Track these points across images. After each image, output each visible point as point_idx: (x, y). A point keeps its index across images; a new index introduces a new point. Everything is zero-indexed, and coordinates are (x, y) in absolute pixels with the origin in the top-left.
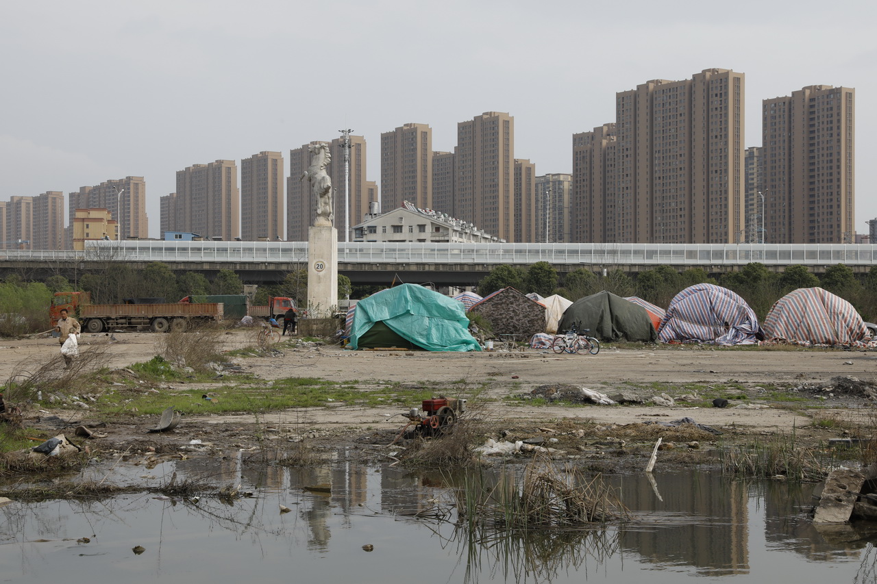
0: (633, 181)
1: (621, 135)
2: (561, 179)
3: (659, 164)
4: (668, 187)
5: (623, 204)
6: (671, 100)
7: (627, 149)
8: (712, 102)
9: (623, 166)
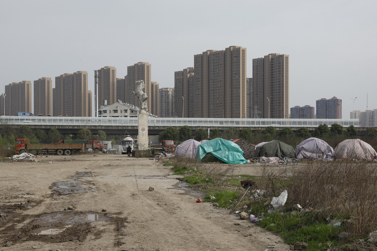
0: (201, 91)
1: (196, 73)
2: (168, 90)
3: (212, 85)
4: (216, 94)
5: (197, 101)
6: (217, 59)
7: (199, 78)
8: (233, 59)
9: (197, 85)
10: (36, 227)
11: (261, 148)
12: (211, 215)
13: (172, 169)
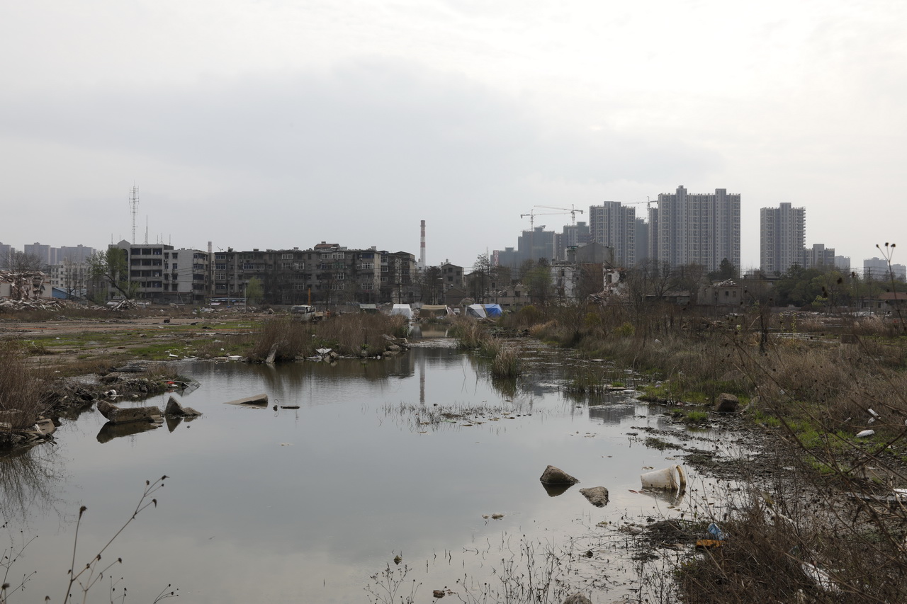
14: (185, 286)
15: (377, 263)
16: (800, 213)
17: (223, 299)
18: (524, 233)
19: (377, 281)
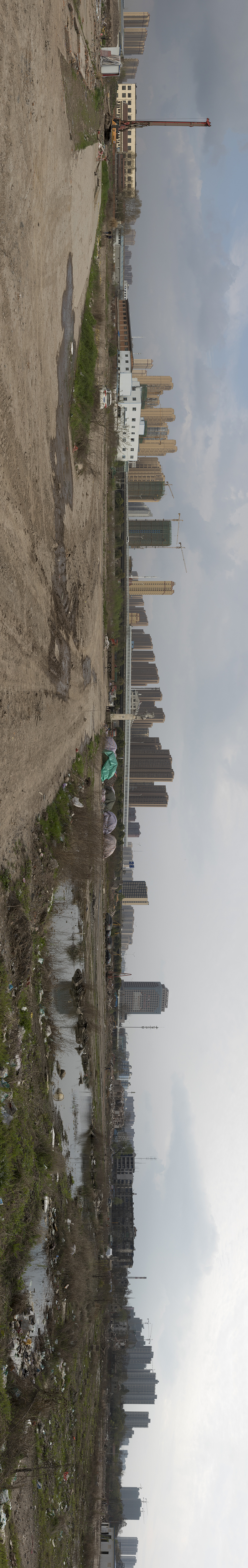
7: (154, 752)
9: (150, 752)
10: (60, 642)
11: (111, 790)
12: (67, 758)
13: (98, 734)
14: (119, 1177)
15: (129, 1251)
16: (146, 1426)
17: (114, 1190)
18: (141, 1320)
19: (122, 1251)
